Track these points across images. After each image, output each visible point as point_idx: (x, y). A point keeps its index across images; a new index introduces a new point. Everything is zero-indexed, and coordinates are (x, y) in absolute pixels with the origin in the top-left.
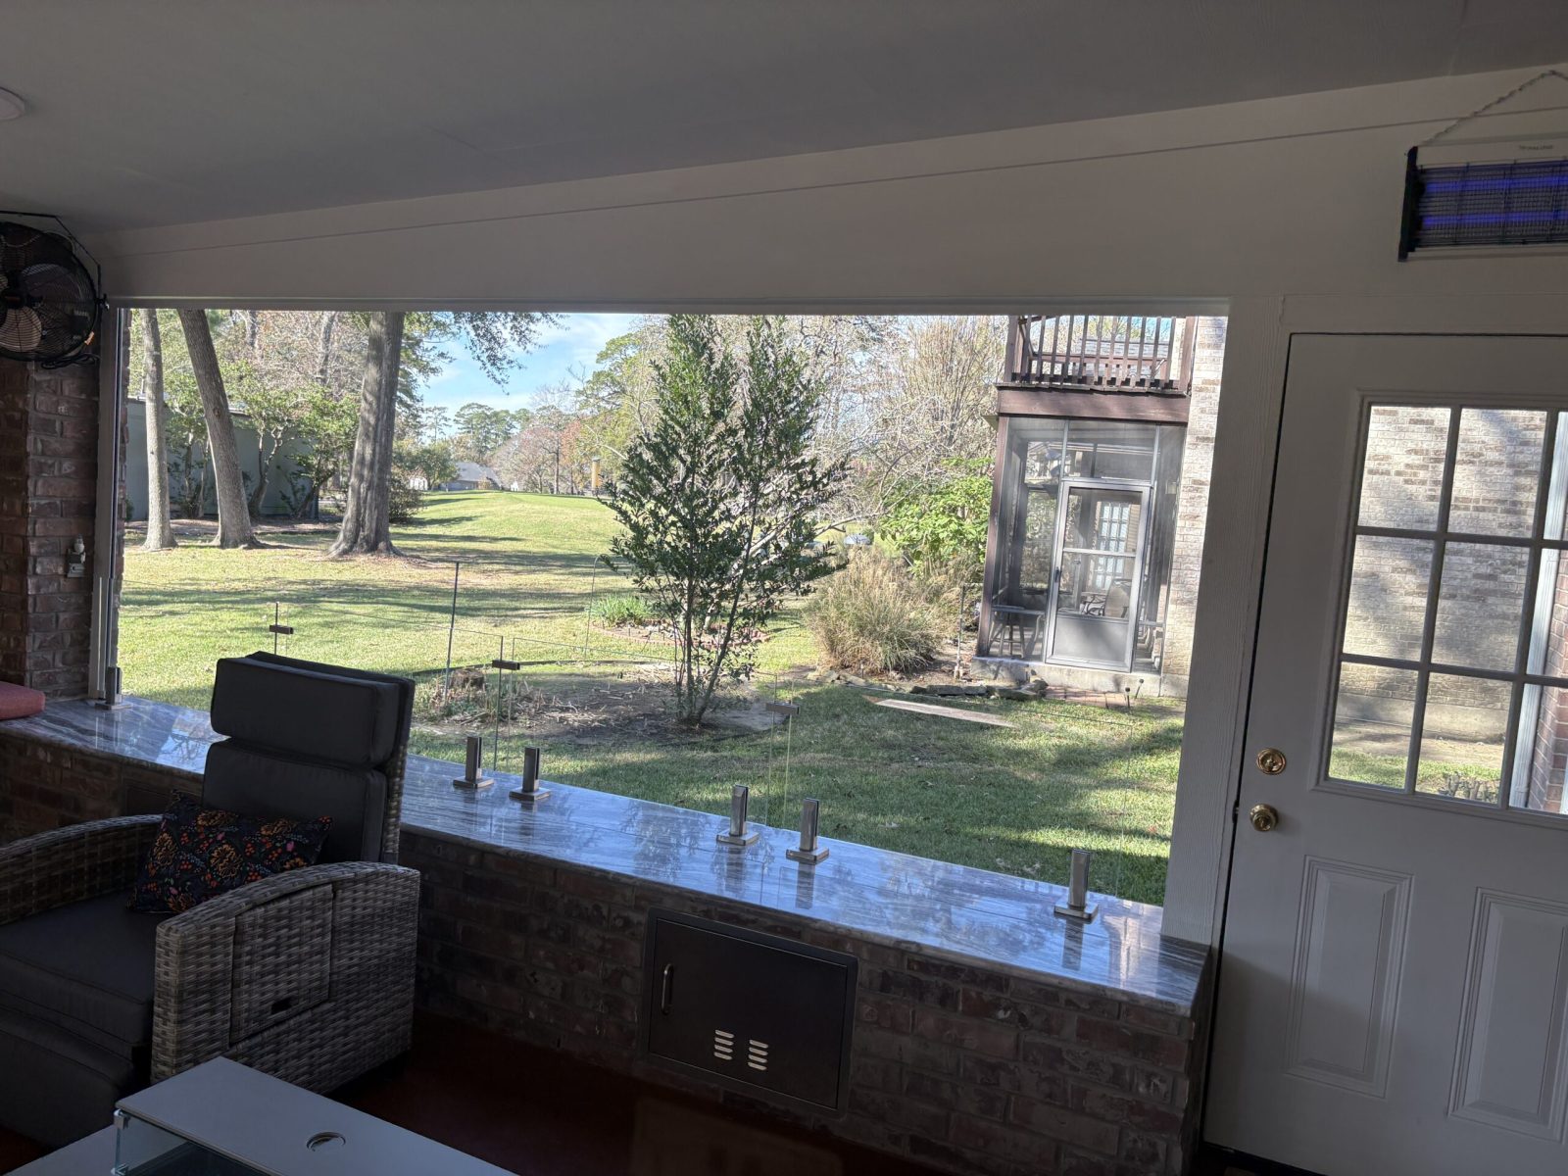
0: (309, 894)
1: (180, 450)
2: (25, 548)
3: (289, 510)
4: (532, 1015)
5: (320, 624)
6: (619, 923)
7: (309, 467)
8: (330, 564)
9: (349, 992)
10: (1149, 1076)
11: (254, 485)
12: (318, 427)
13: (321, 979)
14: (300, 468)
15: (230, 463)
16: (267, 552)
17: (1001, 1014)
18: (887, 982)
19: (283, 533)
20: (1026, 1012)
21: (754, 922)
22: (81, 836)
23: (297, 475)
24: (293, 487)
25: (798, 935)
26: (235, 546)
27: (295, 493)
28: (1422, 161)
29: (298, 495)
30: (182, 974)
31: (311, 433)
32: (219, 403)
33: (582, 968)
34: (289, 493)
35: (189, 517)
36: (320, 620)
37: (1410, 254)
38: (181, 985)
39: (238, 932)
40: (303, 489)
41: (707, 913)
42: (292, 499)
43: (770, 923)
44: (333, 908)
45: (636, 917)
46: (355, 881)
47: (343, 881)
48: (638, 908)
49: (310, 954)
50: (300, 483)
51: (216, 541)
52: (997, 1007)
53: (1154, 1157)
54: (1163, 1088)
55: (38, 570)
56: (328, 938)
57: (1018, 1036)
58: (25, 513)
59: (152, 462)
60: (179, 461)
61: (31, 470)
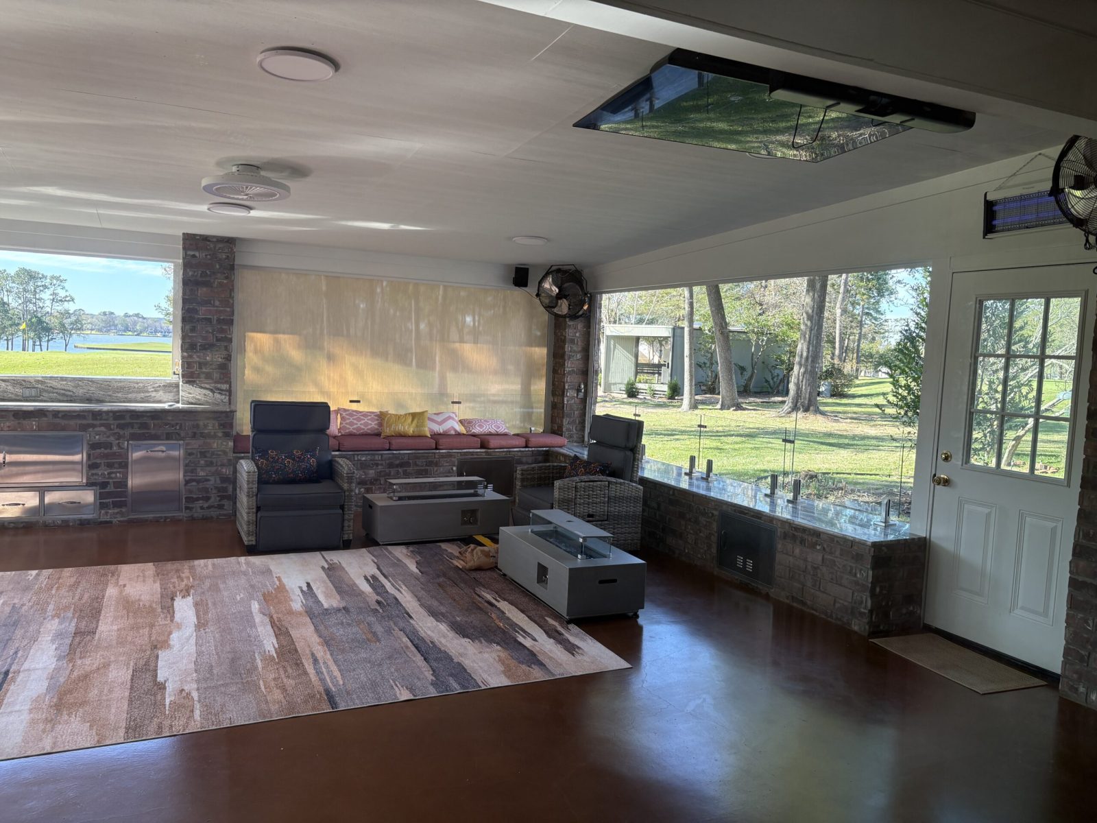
0: (599, 483)
1: (707, 354)
2: (564, 386)
3: (770, 390)
4: (686, 551)
5: (752, 449)
6: (710, 515)
7: (783, 362)
8: (778, 419)
9: (615, 520)
10: (861, 570)
11: (747, 374)
12: (788, 337)
13: (604, 512)
14: (777, 363)
15: (728, 362)
16: (746, 412)
17: (818, 547)
18: (785, 536)
19: (762, 402)
20: (825, 546)
21: (748, 513)
22: (549, 466)
23: (775, 367)
24: (772, 375)
25: (760, 518)
26: (729, 409)
27: (773, 379)
28: (988, 198)
29: (775, 379)
30: (559, 495)
31: (783, 340)
32: (722, 326)
33: (700, 532)
34: (770, 379)
35: (711, 394)
36: (753, 446)
37: (986, 237)
38: (559, 498)
39: (576, 487)
40: (778, 375)
41: (735, 511)
42: (771, 382)
43: (752, 514)
44: (608, 490)
45: (716, 513)
46: (616, 483)
47: (612, 482)
48: (716, 509)
49: (600, 502)
50: (776, 372)
51: (719, 406)
52: (817, 544)
53: (862, 602)
54: (865, 575)
55: (568, 394)
56: (607, 499)
57: (823, 556)
58: (564, 374)
59: (687, 361)
60: (706, 361)
61: (566, 357)
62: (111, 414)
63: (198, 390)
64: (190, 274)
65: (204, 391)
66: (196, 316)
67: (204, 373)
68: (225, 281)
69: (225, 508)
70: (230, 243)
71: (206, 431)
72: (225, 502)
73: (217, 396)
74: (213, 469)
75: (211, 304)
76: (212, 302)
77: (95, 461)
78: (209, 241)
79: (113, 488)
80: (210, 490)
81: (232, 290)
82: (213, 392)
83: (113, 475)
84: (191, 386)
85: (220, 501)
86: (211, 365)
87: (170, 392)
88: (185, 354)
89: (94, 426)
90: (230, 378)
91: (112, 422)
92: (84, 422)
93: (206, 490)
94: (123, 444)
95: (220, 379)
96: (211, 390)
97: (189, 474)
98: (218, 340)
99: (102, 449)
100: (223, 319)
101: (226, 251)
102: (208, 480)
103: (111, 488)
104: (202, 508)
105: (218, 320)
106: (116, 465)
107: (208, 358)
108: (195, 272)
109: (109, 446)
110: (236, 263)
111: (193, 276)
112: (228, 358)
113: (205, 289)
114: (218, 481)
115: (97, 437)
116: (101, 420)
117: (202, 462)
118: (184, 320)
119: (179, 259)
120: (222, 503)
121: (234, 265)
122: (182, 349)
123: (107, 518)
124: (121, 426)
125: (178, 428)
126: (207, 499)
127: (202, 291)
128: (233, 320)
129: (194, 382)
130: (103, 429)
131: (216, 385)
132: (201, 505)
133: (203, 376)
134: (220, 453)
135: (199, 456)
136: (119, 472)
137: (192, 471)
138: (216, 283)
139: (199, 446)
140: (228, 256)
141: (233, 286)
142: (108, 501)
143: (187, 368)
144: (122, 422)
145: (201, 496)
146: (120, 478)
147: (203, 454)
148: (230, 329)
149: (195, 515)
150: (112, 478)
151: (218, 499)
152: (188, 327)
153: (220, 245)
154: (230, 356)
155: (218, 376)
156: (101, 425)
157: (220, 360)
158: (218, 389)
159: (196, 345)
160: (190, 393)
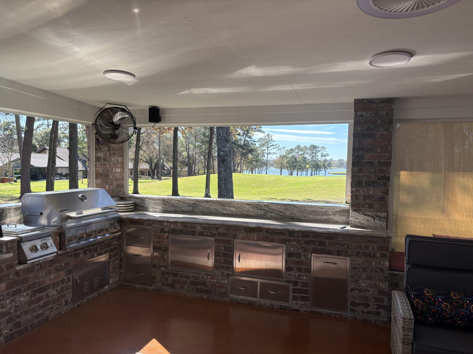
62: (301, 233)
63: (363, 217)
64: (359, 129)
65: (367, 218)
66: (363, 161)
67: (367, 203)
68: (385, 133)
69: (381, 315)
70: (390, 103)
71: (367, 252)
72: (381, 310)
73: (377, 221)
74: (372, 282)
75: (374, 151)
76: (375, 149)
77: (290, 266)
78: (373, 103)
79: (301, 286)
80: (369, 299)
81: (390, 139)
82: (374, 219)
83: (301, 277)
84: (357, 213)
85: (377, 309)
86: (373, 197)
87: (344, 216)
88: (354, 189)
89: (289, 241)
90: (387, 208)
91: (301, 239)
92: (284, 237)
93: (366, 299)
94: (308, 255)
95: (380, 208)
96: (373, 217)
97: (353, 284)
98: (378, 178)
99: (295, 258)
100: (383, 162)
101: (387, 109)
102: (368, 291)
103: (299, 287)
104: (363, 312)
105: (380, 164)
106: (303, 270)
107: (370, 192)
108: (362, 127)
109: (299, 255)
110: (394, 118)
111: (360, 130)
112: (387, 192)
113: (369, 140)
114: (376, 293)
115: (292, 249)
116: (294, 236)
117: (364, 276)
118: (354, 164)
119: (352, 119)
120: (379, 310)
121: (392, 119)
122: (351, 186)
123: (297, 307)
124: (307, 243)
125: (346, 247)
126: (367, 306)
127: (367, 142)
128: (390, 163)
129: (360, 210)
130: (295, 243)
131: (376, 213)
132: (362, 309)
133: (366, 206)
134: (377, 270)
135: (361, 270)
136: (305, 275)
137: (355, 282)
138: (378, 134)
139: (362, 262)
140: (388, 113)
141: (391, 136)
142: (297, 295)
143: (355, 200)
144: (308, 239)
145: (362, 302)
146: (305, 280)
147: (364, 270)
148: (388, 169)
149: (358, 317)
150: (301, 279)
151: (376, 307)
152: (356, 169)
153: (382, 105)
154: (388, 191)
155: (378, 206)
156: (294, 240)
157: (380, 194)
158: (378, 216)
159: (362, 183)
160: (356, 219)
